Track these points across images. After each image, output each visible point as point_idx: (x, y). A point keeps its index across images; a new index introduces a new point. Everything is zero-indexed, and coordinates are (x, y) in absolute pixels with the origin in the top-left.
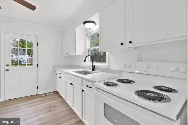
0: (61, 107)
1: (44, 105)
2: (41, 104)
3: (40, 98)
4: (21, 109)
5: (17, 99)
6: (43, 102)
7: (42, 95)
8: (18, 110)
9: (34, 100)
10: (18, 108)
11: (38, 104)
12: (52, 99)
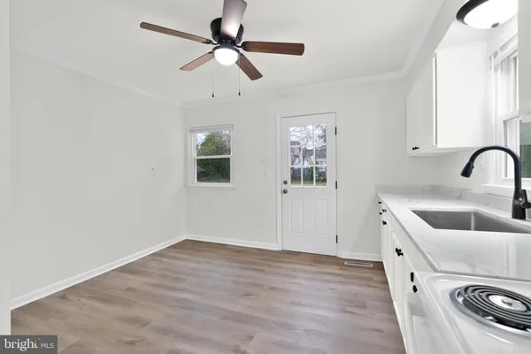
0: (378, 315)
1: (339, 287)
2: (334, 282)
3: (338, 267)
4: (295, 277)
5: (299, 253)
6: (341, 279)
7: (346, 263)
8: (290, 276)
9: (327, 269)
10: (292, 273)
11: (329, 281)
12: (364, 282)
